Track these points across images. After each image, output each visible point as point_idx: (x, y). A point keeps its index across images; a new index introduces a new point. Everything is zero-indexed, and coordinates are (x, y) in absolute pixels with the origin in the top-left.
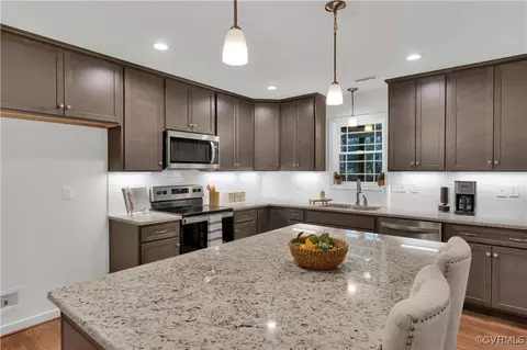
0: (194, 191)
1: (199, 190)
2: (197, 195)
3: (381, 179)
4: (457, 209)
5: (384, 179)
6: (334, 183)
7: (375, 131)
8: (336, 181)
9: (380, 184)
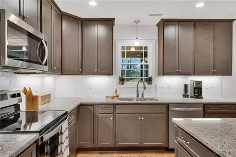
3: (149, 80)
4: (194, 96)
5: (151, 80)
6: (119, 84)
7: (143, 51)
8: (121, 82)
9: (149, 84)
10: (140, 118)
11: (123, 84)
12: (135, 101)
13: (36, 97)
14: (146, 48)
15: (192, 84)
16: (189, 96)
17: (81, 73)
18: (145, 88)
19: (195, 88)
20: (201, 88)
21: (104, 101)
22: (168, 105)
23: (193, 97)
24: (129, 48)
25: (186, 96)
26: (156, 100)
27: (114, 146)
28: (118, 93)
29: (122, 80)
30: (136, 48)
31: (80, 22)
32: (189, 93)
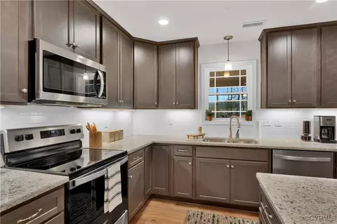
0: (72, 132)
1: (79, 131)
2: (75, 137)
3: (249, 116)
4: (321, 138)
5: (251, 115)
6: (206, 119)
7: (240, 76)
8: (208, 118)
9: (248, 119)
10: (228, 166)
11: (210, 120)
12: (226, 143)
13: (100, 133)
14: (244, 72)
15: (318, 120)
16: (312, 139)
17: (157, 107)
18: (239, 125)
19: (321, 128)
20: (333, 128)
21: (185, 140)
22: (271, 150)
23: (318, 141)
24: (222, 73)
25: (306, 138)
26: (256, 143)
27: (194, 198)
28: (203, 132)
29: (210, 115)
30: (231, 73)
31: (155, 47)
32: (311, 135)
